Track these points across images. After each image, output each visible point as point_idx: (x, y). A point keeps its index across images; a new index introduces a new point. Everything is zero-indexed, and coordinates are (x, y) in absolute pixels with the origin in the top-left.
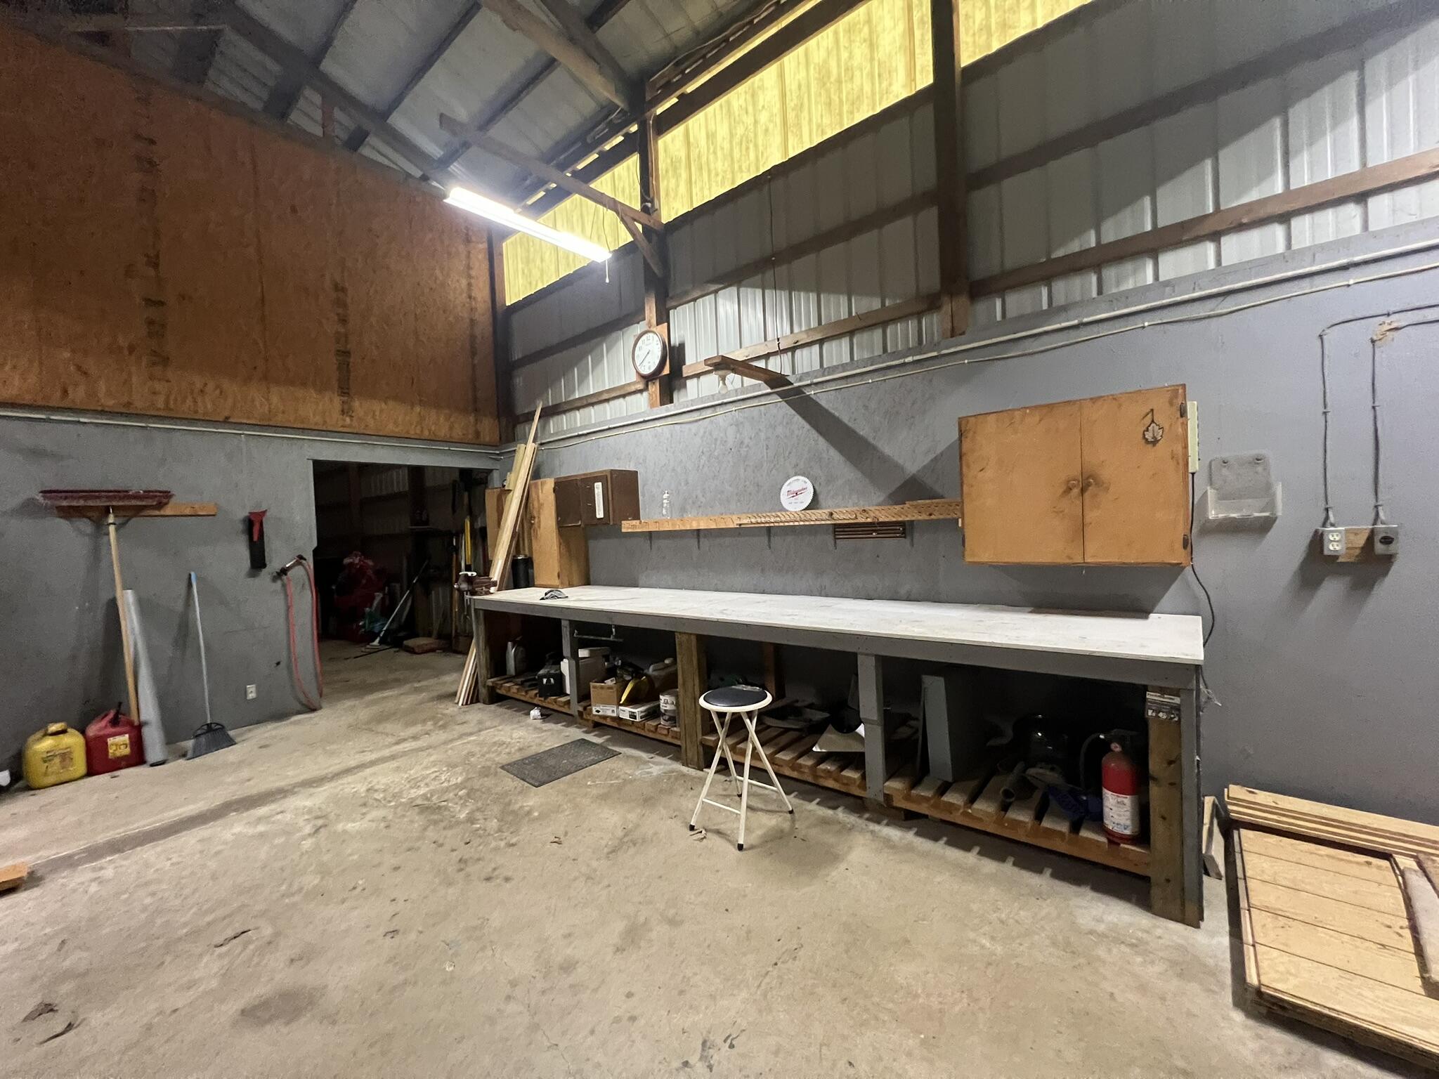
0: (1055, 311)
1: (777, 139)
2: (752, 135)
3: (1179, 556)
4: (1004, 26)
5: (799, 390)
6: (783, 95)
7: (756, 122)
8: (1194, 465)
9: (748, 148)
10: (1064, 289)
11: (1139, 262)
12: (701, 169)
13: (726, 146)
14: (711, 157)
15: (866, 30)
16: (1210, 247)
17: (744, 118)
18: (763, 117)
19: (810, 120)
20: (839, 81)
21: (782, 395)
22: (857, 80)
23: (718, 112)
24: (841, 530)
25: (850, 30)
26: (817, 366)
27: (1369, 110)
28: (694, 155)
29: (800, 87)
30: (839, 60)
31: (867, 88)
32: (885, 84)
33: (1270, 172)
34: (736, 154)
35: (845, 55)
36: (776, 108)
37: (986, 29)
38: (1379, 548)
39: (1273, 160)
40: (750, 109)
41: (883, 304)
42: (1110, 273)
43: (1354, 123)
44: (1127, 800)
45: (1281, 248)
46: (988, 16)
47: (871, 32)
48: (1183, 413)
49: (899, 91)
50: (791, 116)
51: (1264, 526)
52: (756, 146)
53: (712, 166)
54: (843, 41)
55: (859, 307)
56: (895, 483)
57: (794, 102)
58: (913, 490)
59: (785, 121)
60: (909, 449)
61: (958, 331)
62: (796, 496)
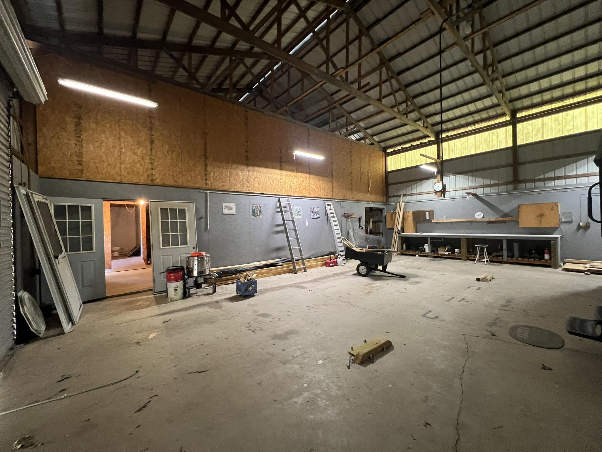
0: (535, 188)
1: (474, 149)
2: (467, 147)
3: (557, 226)
4: (526, 140)
5: (480, 197)
6: (475, 142)
7: (468, 145)
8: (560, 213)
9: (465, 149)
10: (538, 184)
11: (551, 181)
12: (452, 151)
13: (460, 148)
14: (455, 149)
15: (496, 134)
16: (564, 180)
17: (465, 143)
18: (470, 145)
19: (482, 147)
20: (490, 141)
21: (475, 197)
22: (494, 142)
23: (458, 142)
24: (489, 222)
25: (492, 133)
26: (482, 193)
27: (589, 165)
28: (451, 148)
29: (480, 141)
30: (490, 138)
31: (496, 144)
32: (500, 144)
33: (574, 171)
34: (462, 150)
35: (491, 137)
36: (474, 143)
37: (523, 139)
38: (587, 225)
39: (574, 169)
40: (467, 142)
41: (499, 182)
42: (546, 182)
43: (587, 166)
44: (548, 255)
45: (575, 183)
46: (523, 137)
47: (497, 135)
48: (558, 206)
49: (504, 146)
50: (477, 146)
51: (571, 222)
52: (468, 149)
53: (456, 151)
54: (491, 135)
55: (493, 182)
56: (502, 214)
57: (478, 143)
58: (506, 215)
59: (476, 146)
60: (506, 208)
61: (515, 189)
62: (479, 216)
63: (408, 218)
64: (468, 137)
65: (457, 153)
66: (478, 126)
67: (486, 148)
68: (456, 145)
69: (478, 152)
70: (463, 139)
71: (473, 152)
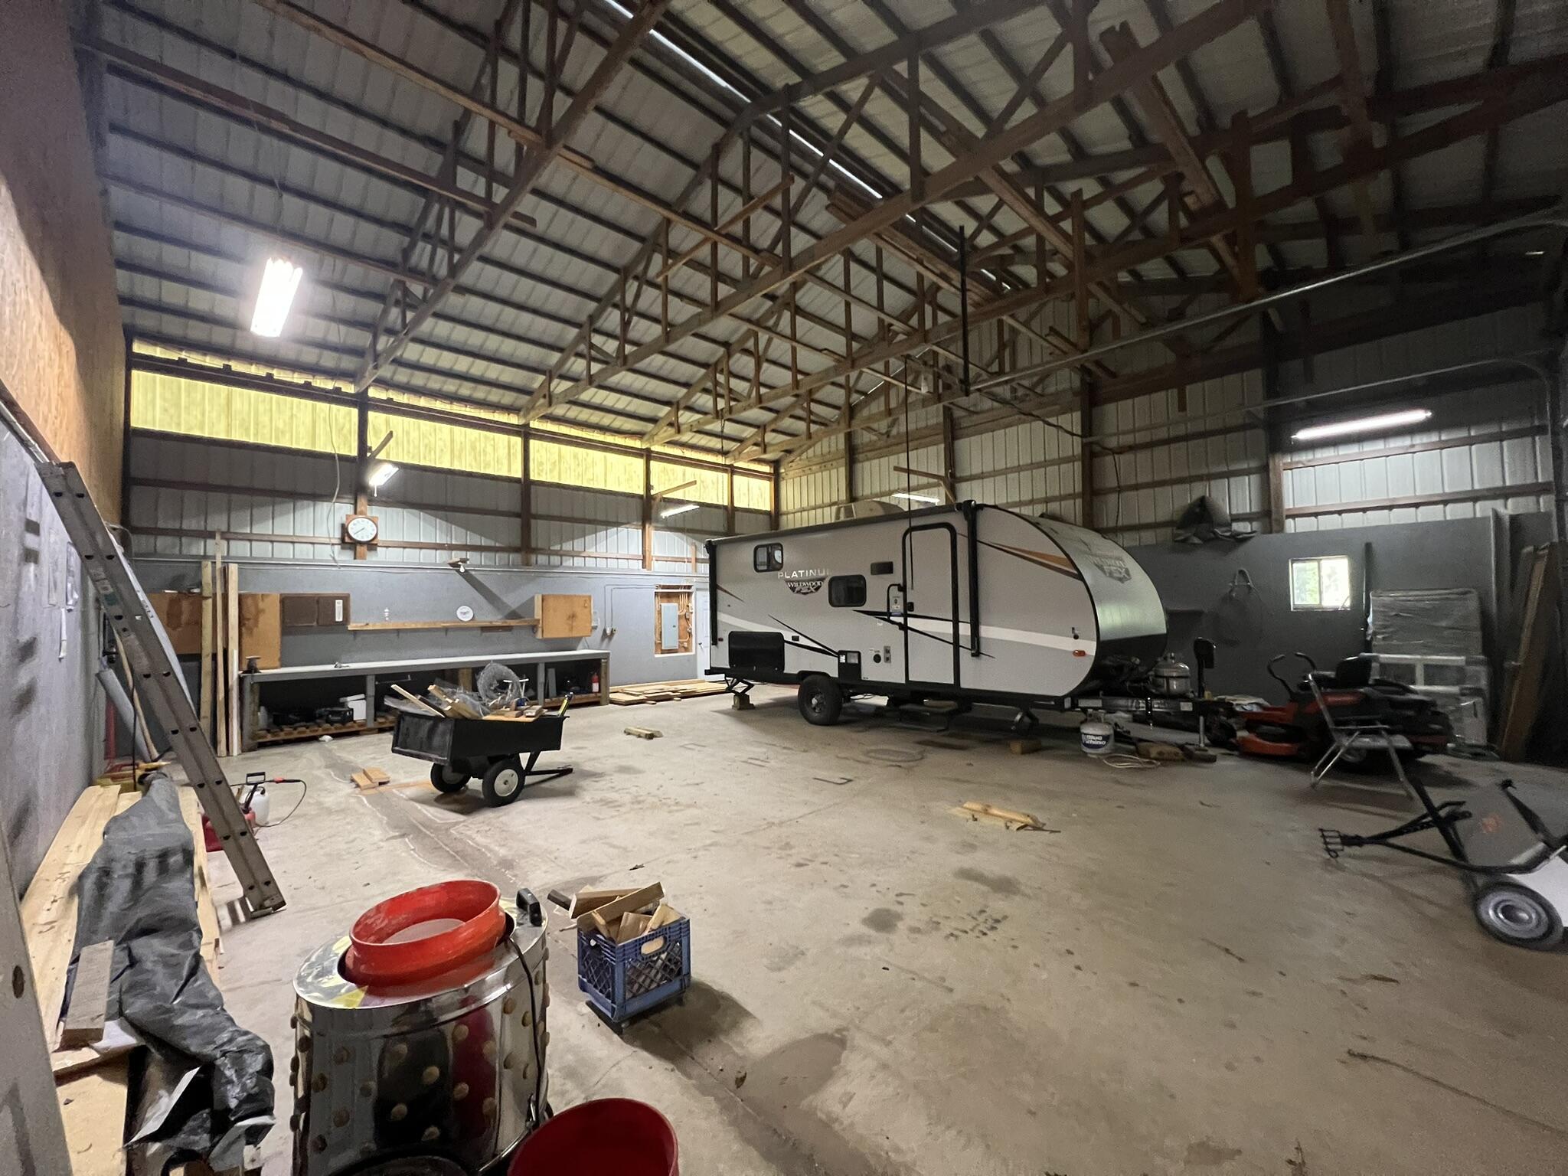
0: (550, 566)
1: (448, 457)
2: (432, 446)
5: (466, 571)
6: (452, 441)
7: (435, 442)
9: (429, 451)
10: (554, 559)
11: (569, 558)
13: (416, 443)
14: (405, 442)
15: (492, 443)
17: (429, 437)
18: (440, 443)
19: (466, 460)
20: (480, 452)
23: (411, 425)
24: (484, 629)
25: (486, 438)
30: (480, 445)
31: (492, 463)
36: (448, 443)
37: (541, 471)
38: (613, 632)
42: (563, 558)
44: (596, 684)
47: (494, 445)
49: (503, 472)
50: (456, 453)
51: (596, 628)
52: (436, 453)
53: (406, 446)
54: (481, 439)
55: (484, 542)
56: (507, 612)
57: (457, 447)
58: (514, 615)
59: (452, 451)
60: (513, 600)
61: (527, 564)
62: (465, 614)
63: (261, 619)
64: (438, 425)
65: (409, 452)
66: (457, 408)
67: (474, 463)
68: (408, 433)
69: (457, 467)
70: (426, 425)
71: (445, 464)
